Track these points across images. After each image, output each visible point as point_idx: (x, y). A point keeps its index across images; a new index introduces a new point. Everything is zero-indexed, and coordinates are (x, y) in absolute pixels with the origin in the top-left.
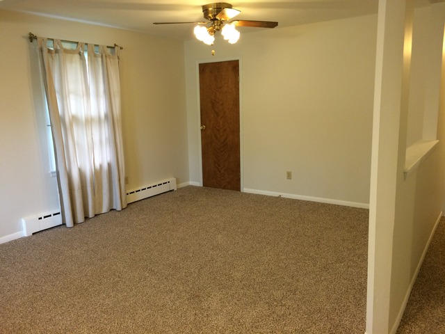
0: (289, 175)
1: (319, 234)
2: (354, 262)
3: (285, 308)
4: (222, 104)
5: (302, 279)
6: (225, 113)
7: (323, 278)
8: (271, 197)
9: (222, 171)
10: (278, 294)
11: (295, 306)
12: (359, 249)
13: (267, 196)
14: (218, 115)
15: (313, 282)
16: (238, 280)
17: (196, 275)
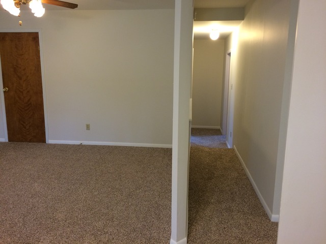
0: (88, 127)
1: (119, 170)
2: (148, 187)
3: (107, 235)
4: (24, 70)
5: (115, 208)
6: (28, 77)
7: (130, 204)
8: (74, 146)
9: (27, 127)
10: (100, 224)
11: (116, 231)
12: (148, 176)
13: (70, 145)
14: (20, 79)
15: (124, 208)
16: (63, 220)
17: (21, 225)
